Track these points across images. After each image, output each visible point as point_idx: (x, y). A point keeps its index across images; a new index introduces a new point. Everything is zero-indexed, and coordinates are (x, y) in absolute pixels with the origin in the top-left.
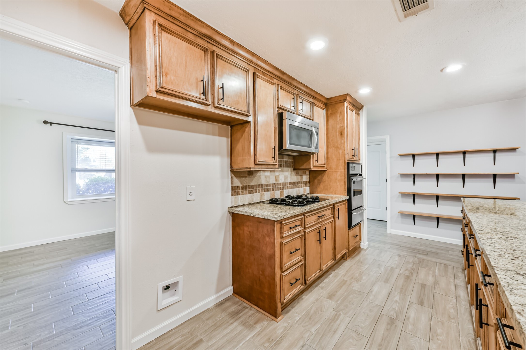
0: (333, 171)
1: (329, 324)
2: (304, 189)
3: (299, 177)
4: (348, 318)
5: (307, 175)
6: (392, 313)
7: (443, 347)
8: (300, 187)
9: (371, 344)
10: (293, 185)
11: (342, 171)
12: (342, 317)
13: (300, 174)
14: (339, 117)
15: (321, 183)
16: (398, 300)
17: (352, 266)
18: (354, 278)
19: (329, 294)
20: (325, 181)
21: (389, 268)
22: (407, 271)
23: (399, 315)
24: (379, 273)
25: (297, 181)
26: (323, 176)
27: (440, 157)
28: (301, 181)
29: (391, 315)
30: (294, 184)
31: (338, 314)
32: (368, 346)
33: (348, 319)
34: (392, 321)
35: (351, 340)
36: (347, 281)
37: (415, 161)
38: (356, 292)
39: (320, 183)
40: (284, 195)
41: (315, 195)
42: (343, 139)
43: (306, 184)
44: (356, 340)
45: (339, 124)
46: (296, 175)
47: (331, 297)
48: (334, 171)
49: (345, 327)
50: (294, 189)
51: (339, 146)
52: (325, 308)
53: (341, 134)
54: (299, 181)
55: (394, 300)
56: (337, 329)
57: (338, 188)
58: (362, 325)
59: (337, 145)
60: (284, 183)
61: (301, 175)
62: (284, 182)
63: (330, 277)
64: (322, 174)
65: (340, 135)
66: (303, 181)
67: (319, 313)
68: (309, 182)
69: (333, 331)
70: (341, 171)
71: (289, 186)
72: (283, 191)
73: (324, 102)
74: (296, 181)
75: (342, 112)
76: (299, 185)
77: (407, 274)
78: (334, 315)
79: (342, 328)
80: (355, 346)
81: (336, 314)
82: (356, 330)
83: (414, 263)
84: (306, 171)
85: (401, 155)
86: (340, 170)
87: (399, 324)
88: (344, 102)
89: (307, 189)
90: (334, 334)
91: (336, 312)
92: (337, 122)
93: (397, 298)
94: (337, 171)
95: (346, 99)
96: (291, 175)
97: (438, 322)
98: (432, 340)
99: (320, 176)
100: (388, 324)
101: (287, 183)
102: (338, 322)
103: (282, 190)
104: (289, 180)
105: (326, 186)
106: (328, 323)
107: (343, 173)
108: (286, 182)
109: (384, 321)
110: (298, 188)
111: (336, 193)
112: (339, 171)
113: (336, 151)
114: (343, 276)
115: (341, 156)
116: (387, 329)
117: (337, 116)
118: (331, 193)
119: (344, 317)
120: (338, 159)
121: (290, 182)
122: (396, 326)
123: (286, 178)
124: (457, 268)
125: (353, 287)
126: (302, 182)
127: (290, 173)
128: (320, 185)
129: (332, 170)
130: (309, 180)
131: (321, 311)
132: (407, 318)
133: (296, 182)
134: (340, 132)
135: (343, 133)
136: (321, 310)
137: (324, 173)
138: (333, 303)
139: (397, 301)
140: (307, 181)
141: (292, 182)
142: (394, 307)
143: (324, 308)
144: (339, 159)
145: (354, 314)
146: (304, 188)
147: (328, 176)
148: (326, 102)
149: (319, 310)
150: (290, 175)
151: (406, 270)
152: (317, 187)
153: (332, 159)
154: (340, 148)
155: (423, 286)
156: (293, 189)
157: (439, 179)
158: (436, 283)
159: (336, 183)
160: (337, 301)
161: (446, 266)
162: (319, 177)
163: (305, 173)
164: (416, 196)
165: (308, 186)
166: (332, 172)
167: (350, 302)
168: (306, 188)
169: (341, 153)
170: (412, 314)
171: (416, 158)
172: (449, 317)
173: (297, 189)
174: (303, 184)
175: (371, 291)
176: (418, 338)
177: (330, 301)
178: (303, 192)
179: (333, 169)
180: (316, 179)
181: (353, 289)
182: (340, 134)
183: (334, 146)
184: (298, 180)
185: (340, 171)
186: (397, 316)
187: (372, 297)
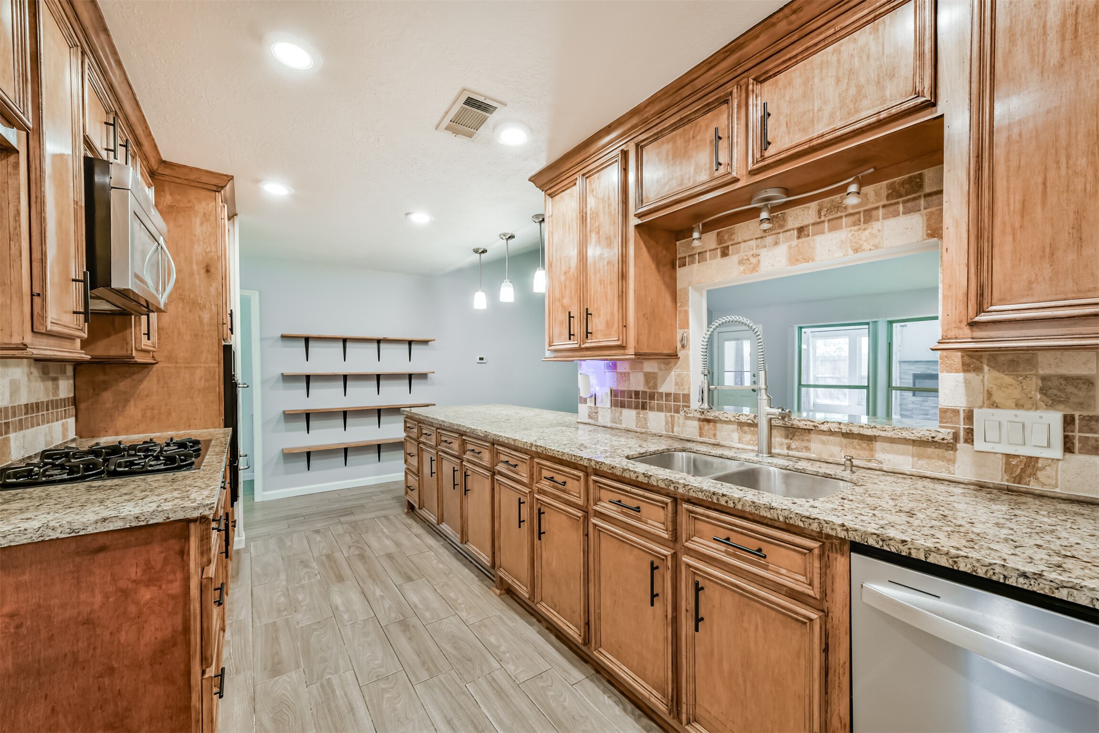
0: (178, 365)
1: (329, 710)
2: (63, 425)
3: (50, 384)
4: (348, 673)
5: (68, 379)
6: (393, 615)
7: (469, 608)
8: (53, 421)
9: (414, 673)
10: (34, 415)
11: (210, 367)
12: (335, 681)
13: (52, 375)
14: (202, 224)
15: (132, 402)
16: (382, 594)
17: (253, 591)
18: (283, 609)
19: (265, 669)
20: (147, 396)
21: (324, 558)
22: (352, 548)
23: (403, 611)
24: (316, 575)
25: (45, 400)
26: (141, 381)
27: (348, 345)
28: (55, 398)
29: (396, 618)
30: (38, 411)
31: (325, 683)
32: (413, 679)
33: (349, 675)
34: (404, 625)
35: (387, 695)
36: (274, 624)
37: (310, 349)
38: (314, 627)
39: (127, 401)
40: (10, 453)
41: (106, 440)
42: (214, 285)
43: (67, 408)
44: (392, 688)
45: (201, 243)
46: (43, 380)
47: (275, 669)
48: (182, 365)
49: (358, 688)
50: (39, 427)
51: (200, 301)
52: (290, 697)
53: (208, 271)
54: (52, 398)
55: (378, 597)
56: (350, 704)
57: (197, 410)
58: (377, 662)
59: (192, 296)
60: (12, 407)
61: (55, 379)
62: (10, 405)
63: (229, 641)
64: (134, 373)
65: (203, 272)
66: (61, 399)
67: (288, 714)
68: (75, 401)
69: (349, 712)
70: (207, 365)
71: (26, 419)
72: (8, 439)
73: (151, 166)
74: (42, 400)
75: (210, 215)
76: (50, 411)
77: (357, 552)
78: (320, 690)
79: (355, 694)
80: (399, 696)
81: (322, 686)
82: (378, 676)
83: (350, 533)
84: (65, 365)
85: (284, 337)
86: (205, 363)
87: (413, 620)
88: (215, 191)
89: (69, 422)
90: (354, 715)
91: (318, 684)
92: (195, 236)
93: (378, 592)
94: (194, 365)
95: (225, 187)
96: (29, 379)
97: (443, 587)
98: (456, 609)
99: (129, 380)
100: (404, 631)
101: (18, 406)
102: (338, 692)
103: (6, 434)
104: (24, 399)
105: (152, 409)
106: (326, 711)
107: (215, 373)
108: (16, 405)
109: (396, 632)
110: (48, 422)
111: (189, 426)
112: (201, 367)
113: (190, 311)
114: (256, 620)
115: (206, 328)
116: (410, 639)
117: (194, 221)
118: (174, 426)
119: (340, 677)
120: (196, 335)
121: (27, 404)
122: (413, 626)
123: (14, 389)
124: (398, 514)
125: (298, 623)
126: (57, 400)
127: (26, 370)
128: (124, 406)
129: (176, 362)
130: (72, 395)
131: (289, 706)
132: (414, 608)
133: (43, 402)
134: (204, 265)
135: (212, 270)
136: (285, 706)
137: (146, 370)
138: (294, 675)
139: (382, 596)
140: (68, 398)
141: (32, 404)
142: (387, 606)
143: (287, 697)
144: (202, 335)
145: (349, 660)
146: (64, 420)
147: (159, 381)
148: (155, 167)
149: (282, 710)
150: (26, 379)
151: (350, 547)
152: (111, 416)
153: (176, 332)
154: (205, 307)
155: (390, 556)
156: (35, 428)
157: (348, 383)
158: (398, 544)
159: (192, 398)
160: (298, 666)
161: (386, 517)
162: (123, 385)
163: (65, 373)
164: (311, 416)
165: (72, 416)
166: (176, 368)
167: (321, 649)
168: (67, 422)
169: (206, 321)
170: (414, 598)
171: (311, 344)
172: (445, 574)
173: (47, 425)
174: (59, 410)
175: (335, 609)
176: (445, 620)
177: (285, 677)
178: (61, 437)
179: (179, 360)
180: (106, 389)
181: (302, 627)
182: (205, 269)
183: (183, 300)
184: (48, 396)
185: (203, 365)
186: (402, 614)
187: (346, 617)
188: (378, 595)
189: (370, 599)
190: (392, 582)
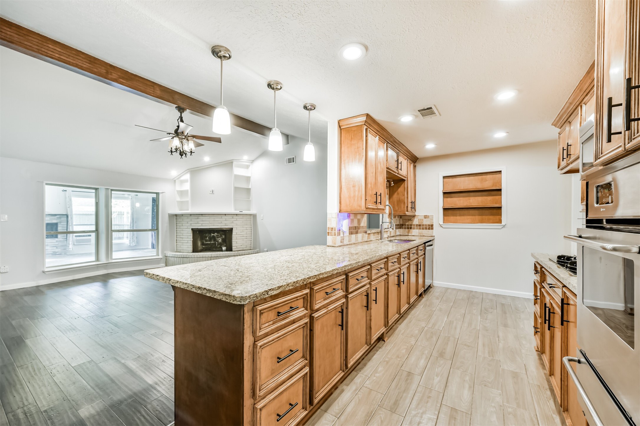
4: (480, 355)
6: (442, 362)
12: (486, 355)
16: (435, 377)
23: (435, 361)
29: (443, 360)
34: (442, 355)
55: (439, 377)
87: (435, 354)
93: (437, 380)
100: (444, 353)
109: (448, 355)
116: (445, 349)
122: (438, 352)
139: (436, 376)
145: (477, 359)
160: (503, 370)
186: (437, 360)
187: (467, 378)
188: (439, 378)
189: (445, 379)
190: (421, 381)
